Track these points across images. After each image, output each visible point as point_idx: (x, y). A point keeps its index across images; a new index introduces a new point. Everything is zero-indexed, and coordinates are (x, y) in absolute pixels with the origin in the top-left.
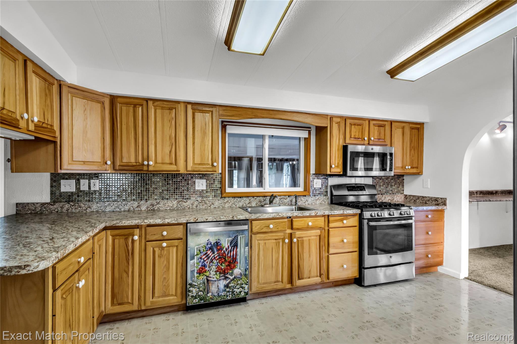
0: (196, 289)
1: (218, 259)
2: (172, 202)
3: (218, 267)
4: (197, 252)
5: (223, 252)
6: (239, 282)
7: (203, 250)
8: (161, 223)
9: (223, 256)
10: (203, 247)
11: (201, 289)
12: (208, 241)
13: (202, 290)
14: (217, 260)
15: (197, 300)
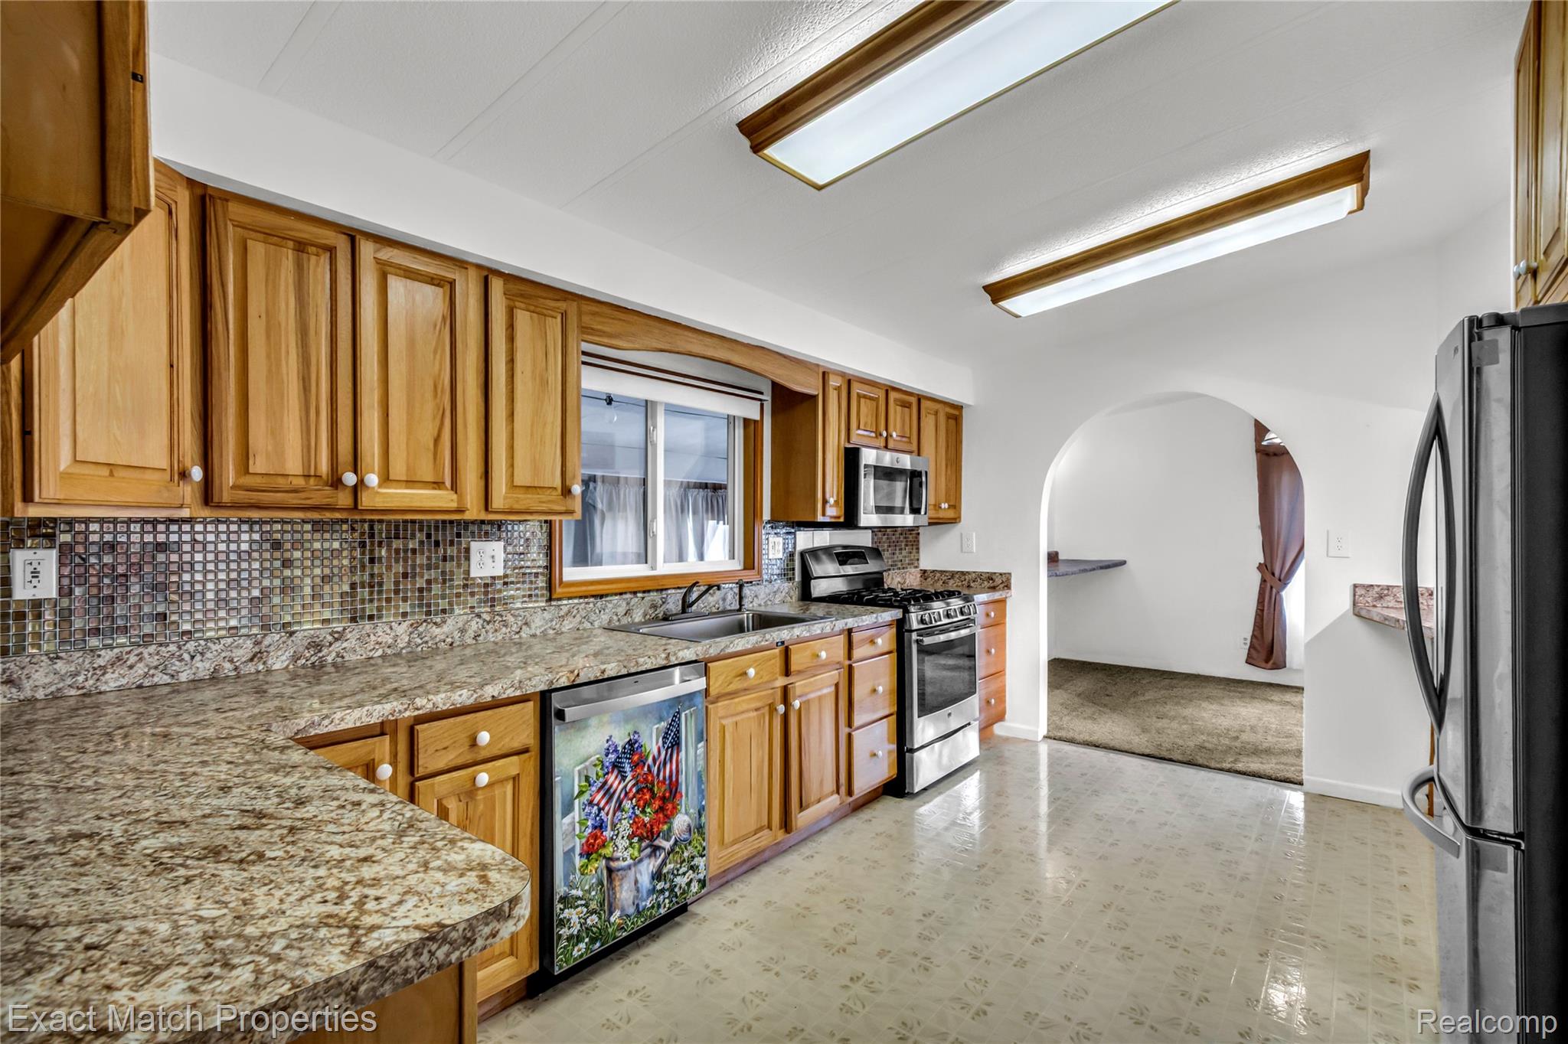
0: (579, 909)
1: (634, 796)
2: (391, 628)
3: (634, 822)
4: (580, 786)
5: (646, 769)
6: (686, 854)
7: (597, 774)
8: (471, 701)
9: (647, 782)
10: (595, 765)
11: (593, 905)
12: (608, 741)
13: (595, 907)
14: (631, 799)
15: (582, 946)
